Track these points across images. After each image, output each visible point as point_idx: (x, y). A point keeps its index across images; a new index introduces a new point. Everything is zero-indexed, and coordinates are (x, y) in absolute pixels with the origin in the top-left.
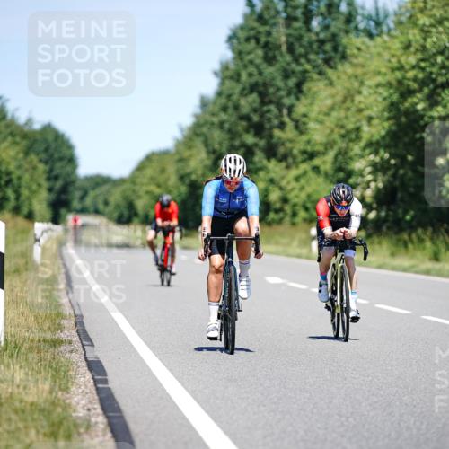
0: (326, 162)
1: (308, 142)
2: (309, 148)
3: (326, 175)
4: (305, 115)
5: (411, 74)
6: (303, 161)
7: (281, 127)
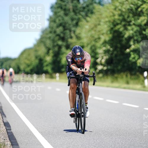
4: (79, 34)
7: (71, 37)
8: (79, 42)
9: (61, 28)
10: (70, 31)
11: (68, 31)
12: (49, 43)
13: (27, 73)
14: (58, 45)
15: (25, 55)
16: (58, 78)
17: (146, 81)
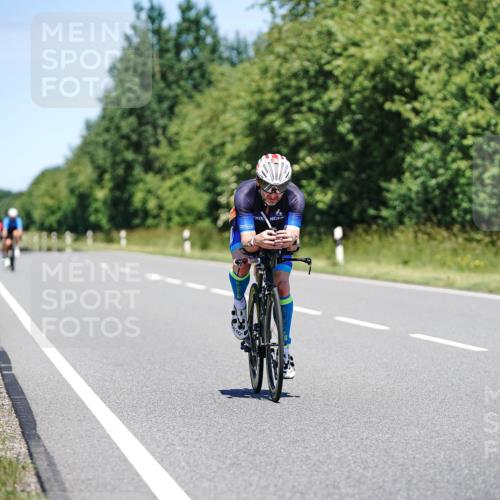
0: (195, 174)
1: (180, 157)
2: (181, 162)
3: (197, 186)
4: (177, 134)
5: (268, 96)
6: (176, 173)
7: (157, 144)
8: (176, 154)
9: (132, 120)
10: (155, 127)
11: (149, 128)
12: (102, 155)
13: (50, 230)
14: (124, 161)
15: (43, 187)
16: (123, 242)
17: (340, 250)
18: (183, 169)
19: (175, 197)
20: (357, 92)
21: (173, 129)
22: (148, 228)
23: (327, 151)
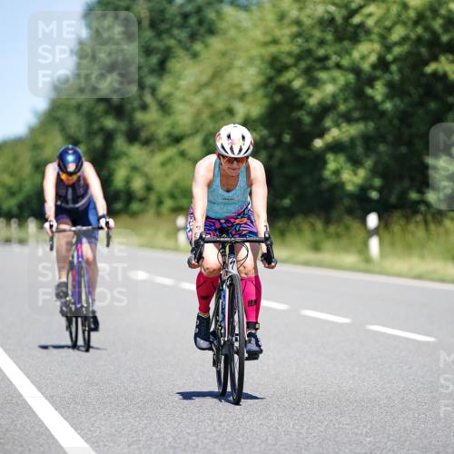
0: (193, 146)
1: (173, 125)
7: (144, 107)
10: (142, 87)
12: (75, 122)
13: (9, 216)
14: (102, 129)
17: (374, 243)
18: (177, 140)
19: (167, 175)
20: (396, 44)
21: (165, 88)
22: (134, 215)
23: (357, 120)
